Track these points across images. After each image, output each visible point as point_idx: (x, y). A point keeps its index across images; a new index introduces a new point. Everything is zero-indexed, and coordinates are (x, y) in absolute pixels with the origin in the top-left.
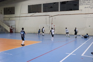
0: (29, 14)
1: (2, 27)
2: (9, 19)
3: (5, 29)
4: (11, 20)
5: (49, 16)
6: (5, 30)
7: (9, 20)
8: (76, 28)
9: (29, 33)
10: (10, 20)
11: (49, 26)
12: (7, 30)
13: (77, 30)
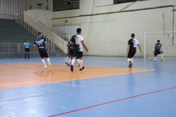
0: (117, 5)
1: (50, 42)
2: (66, 21)
3: (57, 46)
4: (71, 25)
5: (172, 8)
6: (57, 48)
7: (66, 23)
8: (133, 36)
9: (115, 56)
10: (68, 25)
11: (171, 36)
12: (61, 48)
13: (136, 42)
